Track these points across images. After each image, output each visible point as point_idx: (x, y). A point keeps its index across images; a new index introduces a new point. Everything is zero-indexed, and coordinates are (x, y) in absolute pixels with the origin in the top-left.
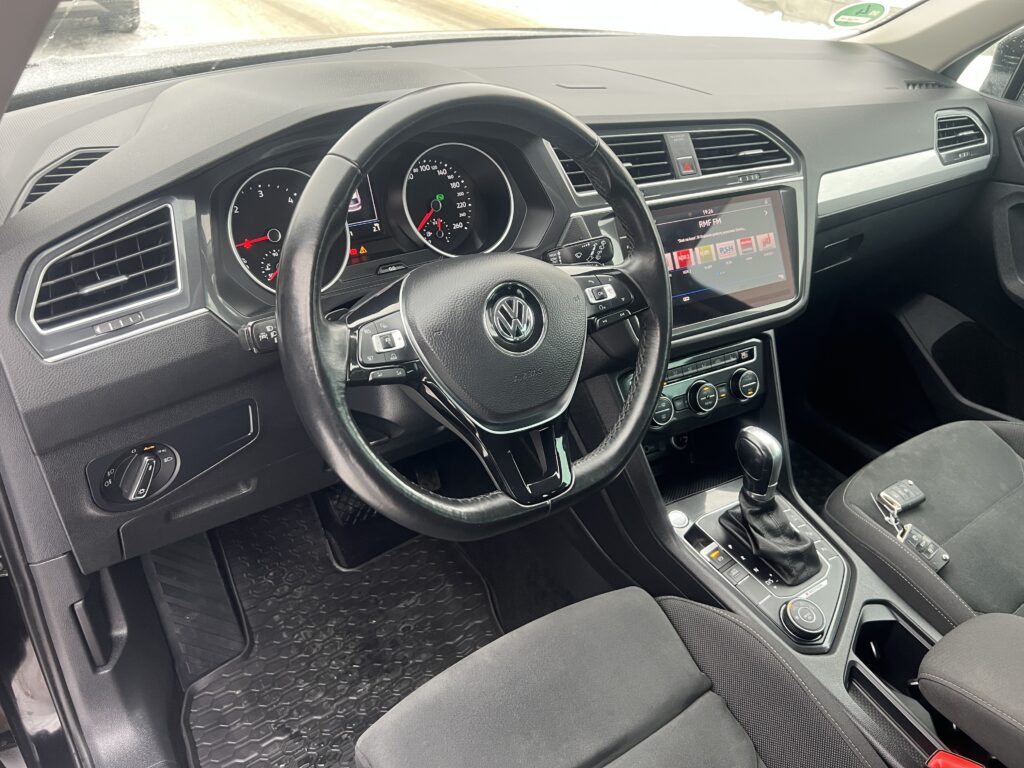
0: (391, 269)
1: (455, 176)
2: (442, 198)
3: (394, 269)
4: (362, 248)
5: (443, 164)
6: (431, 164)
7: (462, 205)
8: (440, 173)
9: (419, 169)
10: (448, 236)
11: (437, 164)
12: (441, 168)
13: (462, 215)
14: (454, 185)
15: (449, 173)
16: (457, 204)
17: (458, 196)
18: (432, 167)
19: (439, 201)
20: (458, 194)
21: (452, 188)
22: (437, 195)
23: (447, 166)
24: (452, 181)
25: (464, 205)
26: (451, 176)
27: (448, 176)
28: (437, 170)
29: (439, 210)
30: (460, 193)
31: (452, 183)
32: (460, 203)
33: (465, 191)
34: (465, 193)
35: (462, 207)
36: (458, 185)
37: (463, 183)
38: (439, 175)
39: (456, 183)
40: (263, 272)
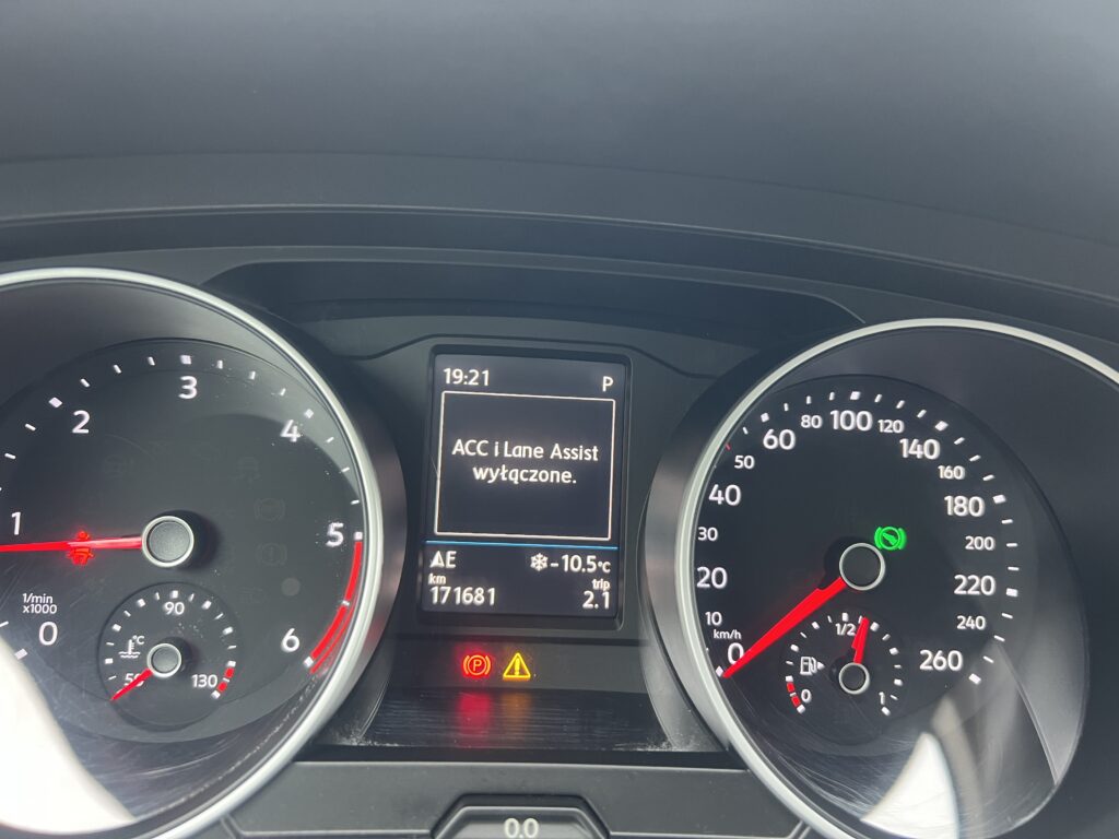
0: (512, 830)
1: (974, 473)
2: (899, 541)
3: (531, 831)
4: (518, 660)
5: (931, 420)
6: (883, 412)
7: (978, 585)
8: (912, 449)
9: (828, 420)
10: (890, 689)
11: (907, 415)
12: (919, 431)
13: (967, 623)
14: (960, 506)
15: (949, 457)
16: (957, 577)
17: (968, 547)
18: (881, 421)
19: (883, 551)
20: (969, 541)
21: (950, 513)
22: (879, 529)
23: (946, 430)
24: (955, 488)
25: (988, 588)
26: (952, 469)
27: (941, 467)
28: (902, 436)
29: (871, 583)
30: (981, 538)
31: (954, 496)
32: (970, 577)
33: (1001, 535)
34: (1000, 544)
35: (977, 593)
36: (976, 508)
37: (1002, 504)
38: (905, 455)
39: (969, 498)
40: (109, 661)
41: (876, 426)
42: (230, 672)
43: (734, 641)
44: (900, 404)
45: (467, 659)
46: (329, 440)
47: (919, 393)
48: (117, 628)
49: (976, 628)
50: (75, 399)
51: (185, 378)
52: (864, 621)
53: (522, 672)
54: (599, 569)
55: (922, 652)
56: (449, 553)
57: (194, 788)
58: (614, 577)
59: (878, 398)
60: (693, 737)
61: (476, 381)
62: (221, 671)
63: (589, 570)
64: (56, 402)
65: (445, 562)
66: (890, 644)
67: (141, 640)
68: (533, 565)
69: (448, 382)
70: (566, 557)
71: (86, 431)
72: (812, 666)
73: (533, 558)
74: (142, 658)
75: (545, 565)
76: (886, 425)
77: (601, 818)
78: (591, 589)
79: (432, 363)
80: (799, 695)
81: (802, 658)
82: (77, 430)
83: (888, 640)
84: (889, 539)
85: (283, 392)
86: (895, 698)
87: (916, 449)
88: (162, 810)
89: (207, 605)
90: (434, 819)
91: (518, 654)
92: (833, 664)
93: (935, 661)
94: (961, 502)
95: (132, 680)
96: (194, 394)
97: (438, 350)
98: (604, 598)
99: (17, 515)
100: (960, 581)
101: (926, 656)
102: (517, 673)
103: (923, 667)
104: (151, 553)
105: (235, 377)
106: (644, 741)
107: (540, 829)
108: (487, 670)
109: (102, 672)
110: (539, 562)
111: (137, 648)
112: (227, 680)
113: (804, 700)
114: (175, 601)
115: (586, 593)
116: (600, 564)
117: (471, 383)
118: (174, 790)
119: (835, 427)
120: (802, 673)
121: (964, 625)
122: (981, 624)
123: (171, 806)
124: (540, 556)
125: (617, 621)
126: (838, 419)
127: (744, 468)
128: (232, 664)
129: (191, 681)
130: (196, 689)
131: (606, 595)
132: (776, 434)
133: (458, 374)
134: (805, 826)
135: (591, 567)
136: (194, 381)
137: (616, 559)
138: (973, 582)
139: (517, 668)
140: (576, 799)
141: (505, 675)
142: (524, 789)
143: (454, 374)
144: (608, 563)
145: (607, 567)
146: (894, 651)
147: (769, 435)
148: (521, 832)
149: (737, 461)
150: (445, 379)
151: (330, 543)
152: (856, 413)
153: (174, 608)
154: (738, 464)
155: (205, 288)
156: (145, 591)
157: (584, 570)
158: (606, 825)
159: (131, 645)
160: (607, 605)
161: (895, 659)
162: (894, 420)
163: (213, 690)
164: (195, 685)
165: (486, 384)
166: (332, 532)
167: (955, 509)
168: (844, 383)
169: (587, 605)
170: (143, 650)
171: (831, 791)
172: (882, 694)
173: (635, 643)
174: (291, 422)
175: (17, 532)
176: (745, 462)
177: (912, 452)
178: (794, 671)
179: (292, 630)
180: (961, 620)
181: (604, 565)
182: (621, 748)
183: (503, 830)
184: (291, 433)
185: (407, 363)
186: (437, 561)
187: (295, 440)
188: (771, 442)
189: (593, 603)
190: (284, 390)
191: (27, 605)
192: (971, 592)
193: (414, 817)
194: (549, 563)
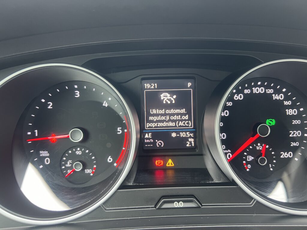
0: (176, 205)
1: (294, 103)
2: (274, 123)
3: (181, 205)
4: (170, 161)
5: (281, 88)
6: (267, 87)
7: (297, 134)
8: (276, 97)
9: (252, 91)
10: (272, 163)
11: (274, 88)
12: (278, 92)
13: (293, 144)
14: (290, 112)
15: (286, 99)
16: (290, 132)
17: (293, 123)
18: (267, 90)
19: (269, 126)
20: (293, 121)
21: (287, 114)
22: (268, 120)
23: (285, 91)
24: (289, 107)
25: (299, 134)
26: (288, 102)
27: (284, 102)
28: (273, 94)
29: (266, 135)
30: (297, 121)
31: (289, 110)
32: (294, 132)
33: (302, 119)
34: (302, 122)
35: (296, 136)
36: (295, 112)
37: (302, 111)
38: (274, 99)
39: (293, 110)
40: (63, 167)
41: (265, 91)
42: (95, 169)
43: (229, 153)
44: (272, 85)
45: (157, 162)
46: (116, 106)
47: (277, 81)
48: (64, 159)
49: (296, 145)
50: (48, 99)
51: (76, 92)
52: (264, 145)
53: (171, 164)
54: (190, 136)
55: (281, 153)
56: (150, 134)
57: (92, 198)
58: (195, 138)
59: (266, 84)
60: (222, 178)
61: (153, 87)
62: (92, 168)
63: (188, 136)
64: (43, 101)
65: (149, 136)
66: (272, 151)
67: (71, 161)
68: (172, 136)
69: (146, 88)
70: (181, 133)
71: (52, 108)
72: (250, 158)
73: (172, 134)
74: (72, 166)
75: (176, 136)
76: (268, 91)
77: (199, 201)
78: (188, 141)
79: (141, 83)
80: (247, 166)
81: (248, 156)
82: (49, 107)
83: (271, 150)
84: (270, 122)
85: (102, 94)
86: (274, 166)
87: (277, 97)
88: (85, 204)
89: (87, 151)
90: (155, 203)
91: (170, 159)
92: (256, 158)
93: (285, 155)
94: (291, 111)
95: (70, 172)
96: (79, 96)
97: (143, 79)
98: (192, 143)
99: (36, 131)
100: (291, 133)
101: (282, 154)
102: (170, 164)
103: (282, 157)
104: (72, 138)
105: (89, 90)
106: (209, 180)
107: (183, 204)
108: (162, 164)
109: (62, 170)
110: (174, 135)
111: (70, 164)
112: (94, 171)
113: (249, 167)
114: (79, 151)
115: (187, 142)
116: (190, 134)
117: (152, 87)
118: (87, 199)
119: (254, 92)
120: (248, 160)
121: (293, 145)
122: (297, 144)
123: (87, 203)
124: (174, 133)
125: (196, 149)
126: (255, 90)
127: (229, 106)
128: (95, 166)
129: (85, 171)
130: (86, 173)
131: (193, 143)
132: (238, 95)
133: (148, 85)
134: (255, 200)
135: (188, 135)
136: (78, 92)
137: (195, 133)
138: (295, 133)
139: (170, 163)
140: (193, 196)
141: (167, 165)
142: (178, 194)
143: (147, 86)
144: (193, 134)
145: (193, 135)
146: (273, 153)
147: (236, 96)
148: (179, 205)
149: (227, 104)
150: (145, 87)
151: (118, 133)
152: (260, 88)
153: (79, 153)
154: (227, 105)
155: (82, 66)
156: (71, 149)
157: (186, 136)
158: (201, 203)
159: (68, 163)
160: (193, 145)
161: (274, 155)
162: (270, 89)
163: (91, 173)
164: (86, 172)
165: (156, 87)
166: (118, 130)
167: (289, 113)
168: (256, 80)
169: (188, 145)
170: (72, 164)
171: (261, 191)
172: (270, 165)
173: (202, 155)
174: (105, 101)
175: (37, 135)
176: (230, 104)
177: (276, 98)
178: (246, 160)
179: (110, 156)
180: (292, 144)
181: (192, 135)
182: (203, 182)
183: (174, 205)
184: (105, 104)
185: (134, 83)
186: (146, 136)
187: (106, 106)
188: (236, 98)
189: (189, 145)
190: (103, 93)
191: (41, 154)
192: (294, 136)
193: (150, 203)
194: (176, 135)
